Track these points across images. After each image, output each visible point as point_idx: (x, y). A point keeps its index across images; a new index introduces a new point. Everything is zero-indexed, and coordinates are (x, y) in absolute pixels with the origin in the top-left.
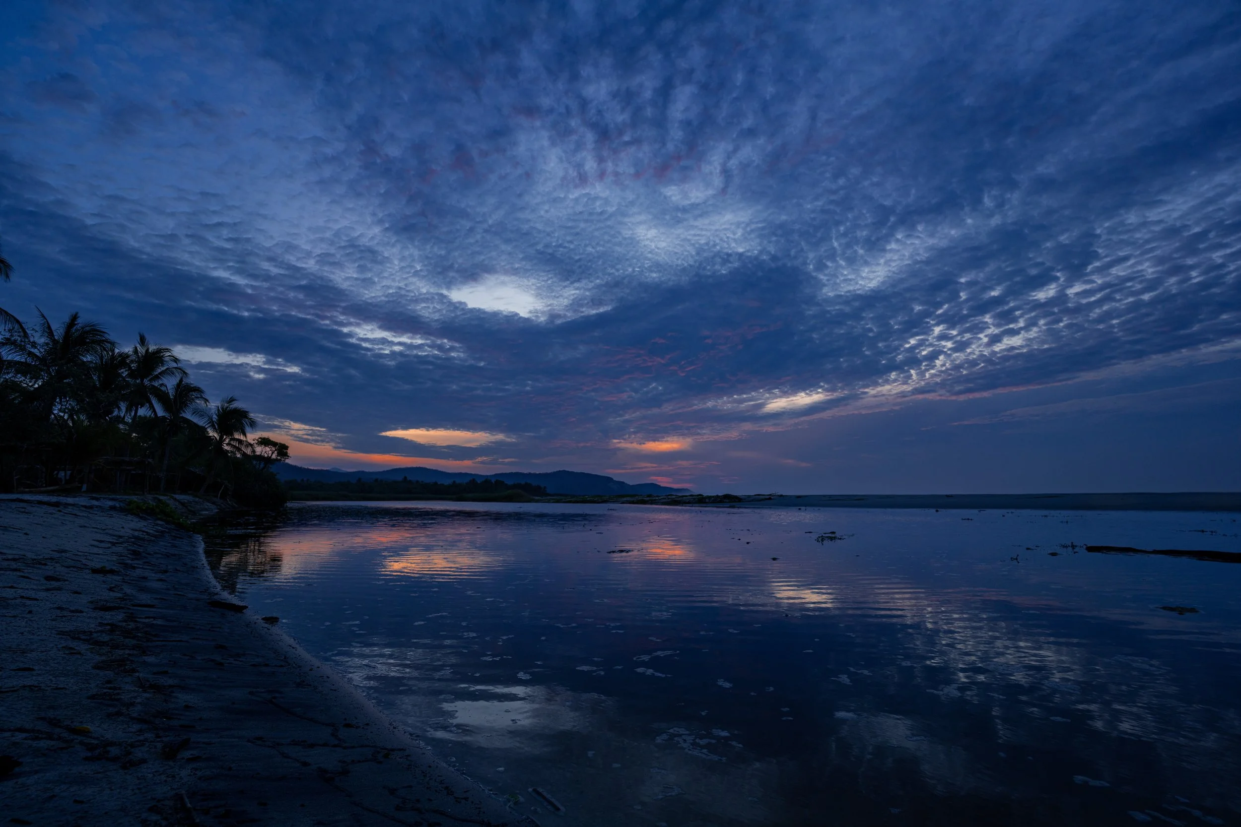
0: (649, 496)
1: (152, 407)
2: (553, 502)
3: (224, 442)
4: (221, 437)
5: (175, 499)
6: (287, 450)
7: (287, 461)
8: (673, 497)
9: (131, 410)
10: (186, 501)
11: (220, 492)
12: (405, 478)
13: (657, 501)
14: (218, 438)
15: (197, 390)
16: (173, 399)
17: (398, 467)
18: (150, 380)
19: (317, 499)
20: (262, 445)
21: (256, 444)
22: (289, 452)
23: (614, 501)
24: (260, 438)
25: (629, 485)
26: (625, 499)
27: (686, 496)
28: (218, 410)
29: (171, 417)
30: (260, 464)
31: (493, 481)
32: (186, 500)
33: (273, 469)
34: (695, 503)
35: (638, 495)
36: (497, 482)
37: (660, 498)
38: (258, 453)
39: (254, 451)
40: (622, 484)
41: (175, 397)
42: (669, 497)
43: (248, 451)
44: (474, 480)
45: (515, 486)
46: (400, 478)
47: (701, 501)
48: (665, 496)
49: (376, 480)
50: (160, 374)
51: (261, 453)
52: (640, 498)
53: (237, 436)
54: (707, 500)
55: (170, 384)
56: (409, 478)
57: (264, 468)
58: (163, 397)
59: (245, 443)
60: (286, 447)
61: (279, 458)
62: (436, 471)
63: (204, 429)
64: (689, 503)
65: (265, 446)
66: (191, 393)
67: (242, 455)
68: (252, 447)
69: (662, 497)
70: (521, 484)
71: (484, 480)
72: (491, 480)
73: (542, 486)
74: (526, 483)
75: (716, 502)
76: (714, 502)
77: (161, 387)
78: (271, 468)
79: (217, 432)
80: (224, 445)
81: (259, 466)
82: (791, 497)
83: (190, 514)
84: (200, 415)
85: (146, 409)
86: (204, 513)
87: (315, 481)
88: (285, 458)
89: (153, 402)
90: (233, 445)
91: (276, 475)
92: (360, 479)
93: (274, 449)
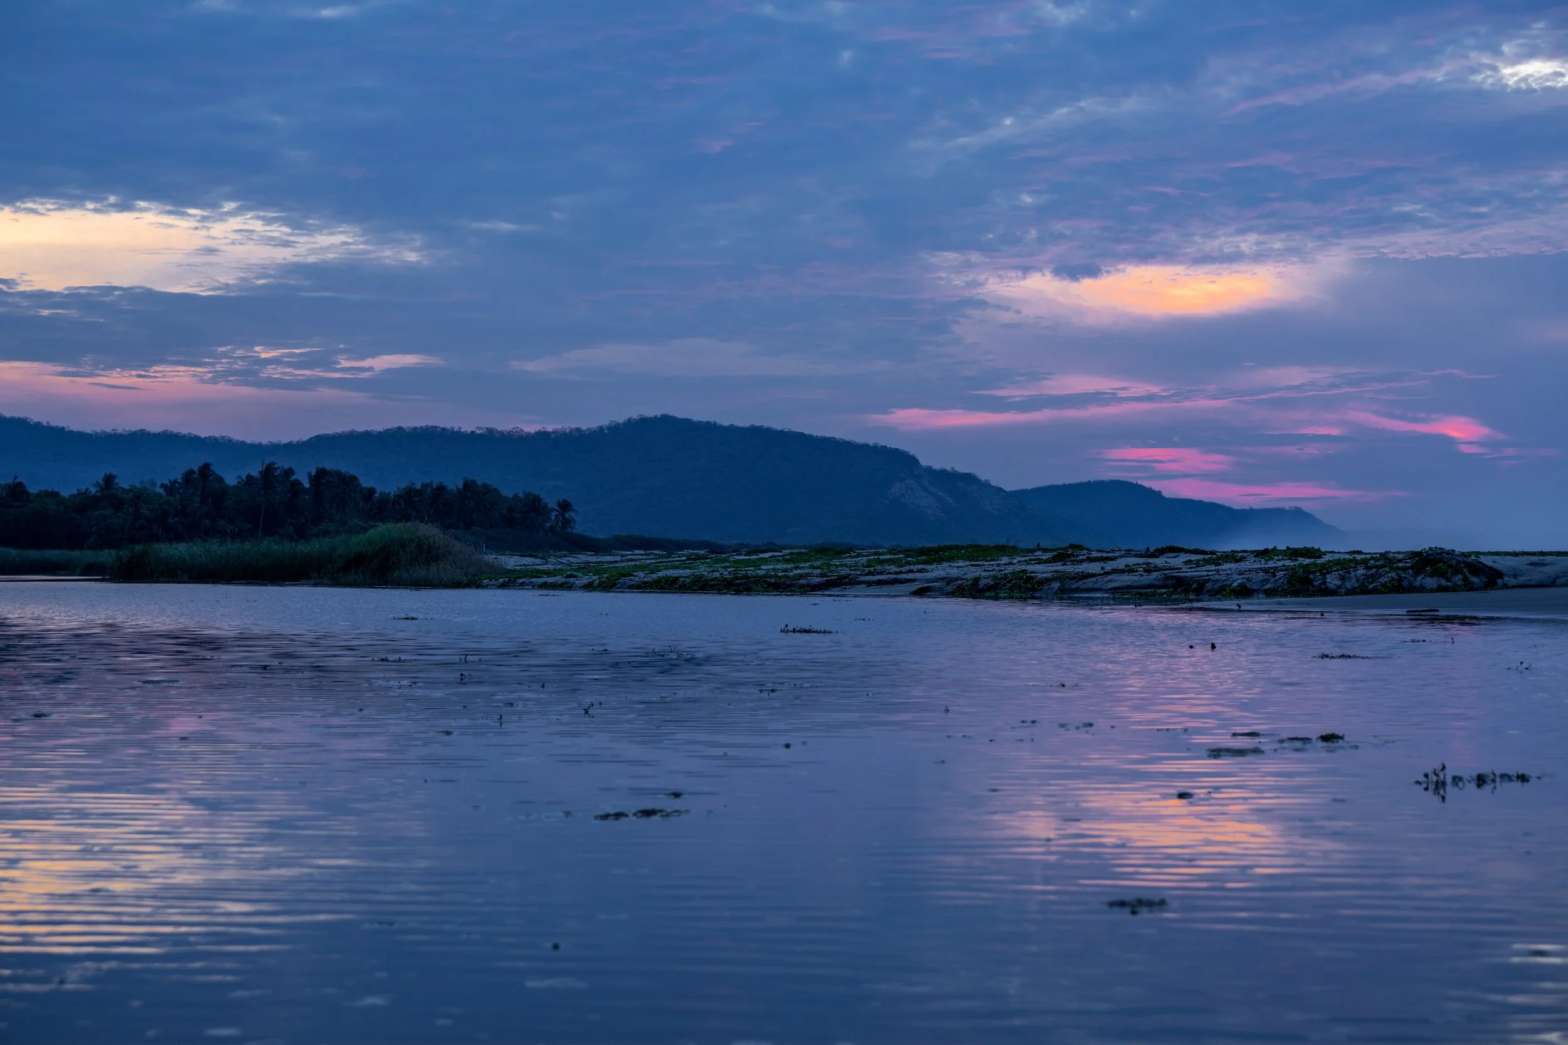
13: (1089, 583)
23: (880, 583)
25: (999, 489)
26: (940, 570)
31: (303, 475)
34: (1269, 595)
35: (1008, 549)
36: (322, 473)
37: (1111, 565)
42: (1159, 561)
45: (409, 501)
47: (1299, 578)
52: (1013, 567)
54: (1332, 581)
62: (21, 423)
64: (1243, 592)
70: (441, 489)
71: (255, 471)
72: (289, 472)
73: (551, 502)
74: (469, 486)
75: (1375, 591)
76: (1365, 592)
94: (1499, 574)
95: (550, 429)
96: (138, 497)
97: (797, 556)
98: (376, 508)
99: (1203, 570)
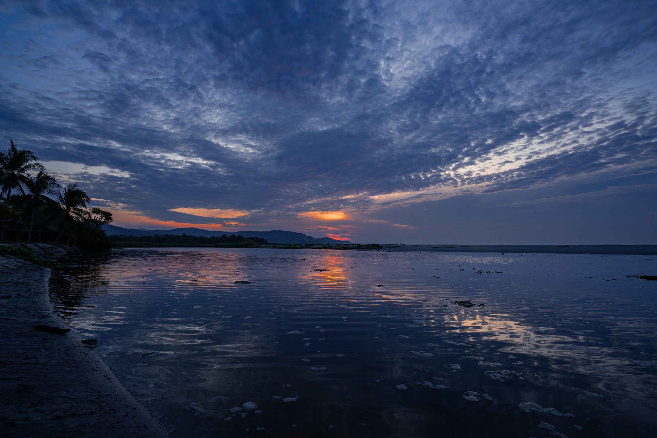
0: (328, 244)
1: (21, 188)
3: (70, 211)
4: (68, 208)
5: (38, 246)
7: (112, 223)
8: (342, 245)
9: (6, 190)
11: (68, 242)
12: (184, 234)
13: (333, 247)
14: (66, 208)
15: (51, 178)
16: (35, 184)
17: (179, 228)
18: (18, 171)
19: (131, 246)
20: (95, 213)
21: (91, 212)
22: (113, 217)
24: (94, 209)
25: (315, 238)
26: (314, 246)
27: (350, 245)
28: (66, 190)
29: (34, 195)
30: (94, 225)
31: (236, 236)
32: (46, 246)
33: (103, 228)
34: (355, 249)
35: (321, 244)
36: (238, 235)
37: (335, 246)
38: (93, 218)
39: (90, 217)
40: (310, 238)
41: (37, 182)
42: (340, 245)
43: (87, 217)
44: (225, 235)
45: (249, 239)
46: (181, 234)
47: (359, 247)
48: (338, 245)
49: (167, 235)
50: (25, 167)
51: (95, 218)
52: (323, 246)
53: (79, 207)
54: (363, 247)
55: (33, 174)
56: (186, 234)
57: (96, 227)
58: (28, 182)
59: (84, 212)
60: (110, 215)
61: (106, 221)
62: (203, 230)
63: (57, 203)
65: (97, 214)
66: (48, 181)
67: (83, 219)
68: (89, 214)
69: (336, 245)
70: (252, 237)
71: (231, 235)
72: (235, 235)
73: (265, 239)
74: (256, 237)
75: (368, 249)
76: (367, 249)
77: (27, 176)
78: (101, 227)
79: (65, 204)
80: (70, 213)
81: (94, 226)
82: (410, 245)
83: (47, 255)
84: (54, 194)
85: (17, 190)
86: (58, 254)
87: (130, 236)
88: (110, 221)
89: (21, 185)
90: (76, 213)
91: (105, 232)
92: (157, 235)
93: (103, 216)
94: (382, 247)
95: (264, 231)
96: (217, 238)
97: (295, 245)
98: (245, 239)
99: (346, 246)
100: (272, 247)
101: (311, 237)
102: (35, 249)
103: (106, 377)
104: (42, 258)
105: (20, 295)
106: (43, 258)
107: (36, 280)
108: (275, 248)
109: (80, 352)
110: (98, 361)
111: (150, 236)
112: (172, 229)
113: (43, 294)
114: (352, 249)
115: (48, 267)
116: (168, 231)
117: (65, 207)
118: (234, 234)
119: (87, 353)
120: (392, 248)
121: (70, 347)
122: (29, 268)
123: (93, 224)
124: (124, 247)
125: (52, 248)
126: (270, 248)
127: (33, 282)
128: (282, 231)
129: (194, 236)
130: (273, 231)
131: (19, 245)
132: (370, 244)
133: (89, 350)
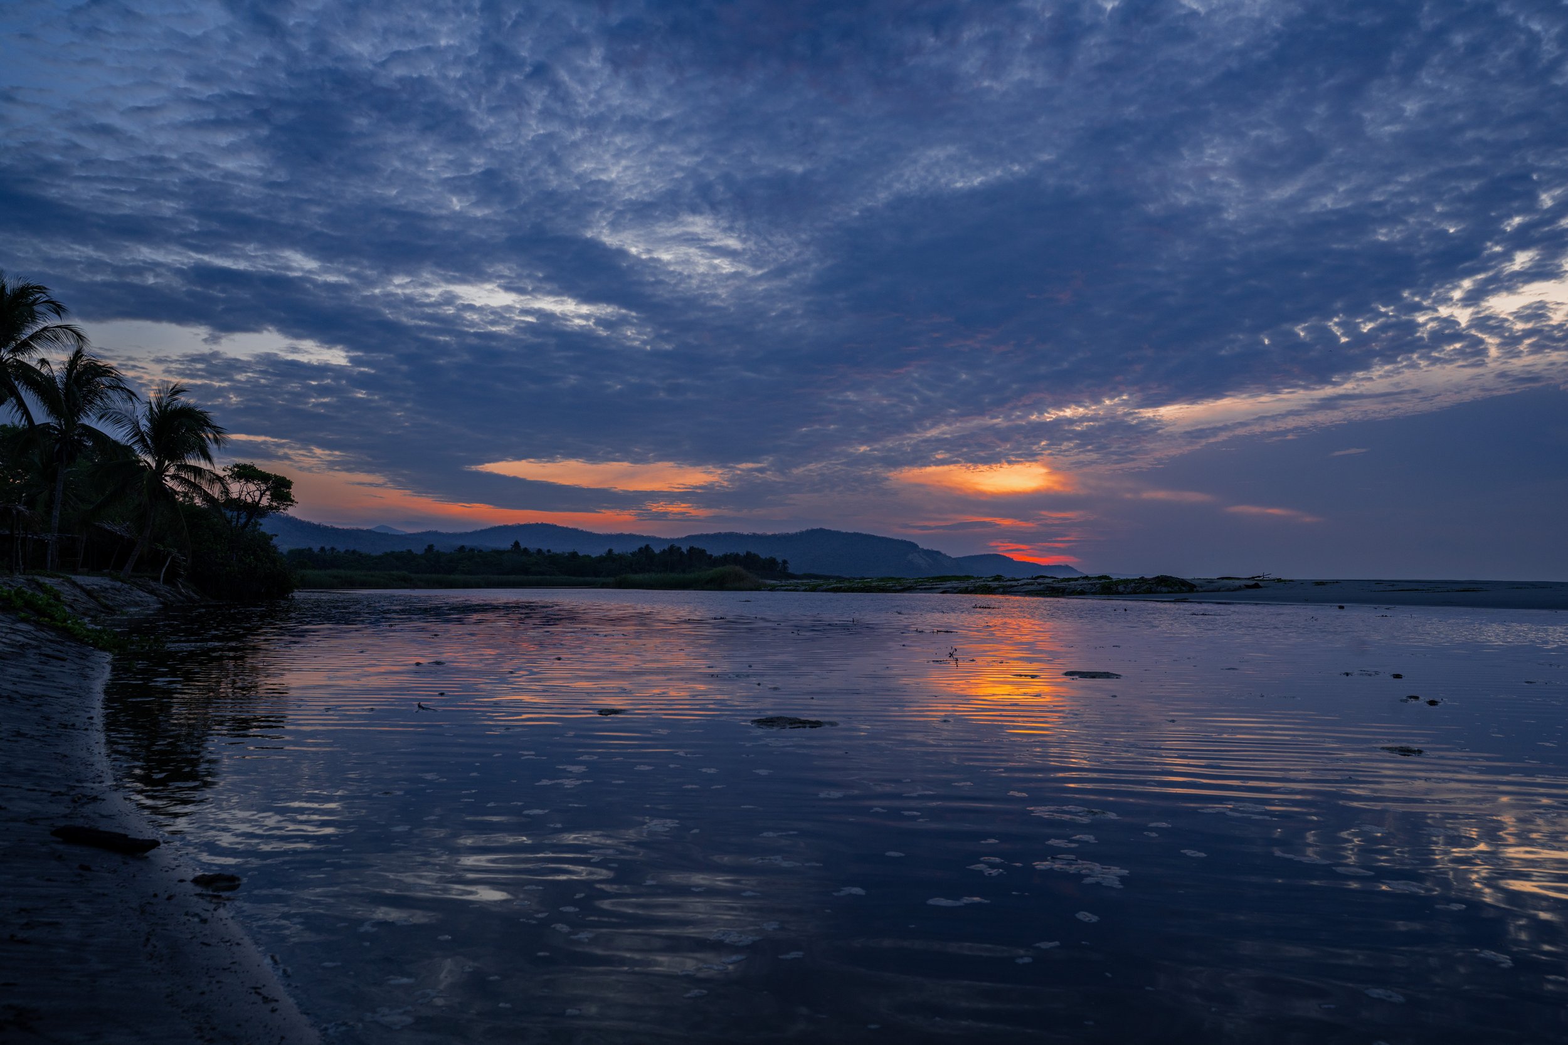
0: (998, 578)
1: (21, 404)
2: (805, 590)
3: (167, 473)
4: (160, 463)
5: (74, 584)
6: (290, 488)
7: (291, 511)
8: (1047, 580)
10: (95, 587)
11: (164, 570)
12: (517, 544)
14: (154, 465)
15: (106, 371)
16: (62, 389)
18: (12, 351)
20: (241, 479)
21: (230, 476)
22: (294, 491)
24: (237, 466)
25: (949, 558)
26: (948, 584)
27: (1076, 580)
28: (151, 408)
29: (61, 425)
30: (238, 517)
31: (684, 549)
32: (97, 585)
33: (266, 526)
34: (1094, 593)
35: (972, 577)
36: (692, 548)
37: (1021, 583)
38: (235, 496)
39: (226, 491)
40: (932, 555)
41: (66, 385)
42: (1039, 581)
43: (216, 491)
44: (647, 546)
45: (726, 559)
46: (506, 545)
47: (1106, 588)
48: (1032, 578)
49: (462, 548)
50: (32, 338)
51: (240, 495)
52: (979, 583)
53: (191, 462)
54: (1121, 588)
56: (523, 545)
57: (246, 524)
58: (42, 385)
59: (208, 477)
60: (287, 484)
61: (275, 504)
62: (575, 530)
63: (127, 450)
65: (247, 481)
66: (98, 379)
67: (204, 499)
68: (222, 484)
70: (737, 555)
71: (666, 547)
72: (680, 548)
73: (780, 560)
74: (748, 553)
75: (1140, 592)
76: (1136, 593)
77: (38, 368)
78: (261, 525)
79: (150, 452)
80: (167, 478)
81: (238, 522)
82: (1302, 582)
83: (102, 612)
84: (117, 422)
85: (10, 408)
86: (133, 610)
87: (347, 551)
88: (288, 505)
89: (23, 394)
90: (184, 479)
91: (271, 539)
92: (430, 547)
93: (263, 487)
94: (1195, 586)
95: (777, 533)
96: (621, 557)
97: (882, 580)
98: (714, 562)
99: (1063, 585)
100: (803, 588)
101: (938, 553)
102: (67, 593)
103: (259, 994)
104: (86, 620)
105: (19, 734)
106: (91, 622)
107: (66, 689)
108: (814, 589)
109: (187, 914)
110: (238, 944)
111: (410, 551)
112: (479, 529)
113: (86, 729)
114: (1082, 593)
115: (103, 649)
116: (467, 534)
117: (150, 460)
118: (677, 545)
119: (207, 915)
120: (1229, 590)
121: (155, 895)
122: (49, 652)
123: (235, 513)
124: (332, 587)
125: (115, 589)
126: (797, 591)
127: (59, 695)
128: (838, 533)
129: (549, 551)
130: (807, 531)
131: (20, 579)
132: (1149, 575)
133: (213, 906)
